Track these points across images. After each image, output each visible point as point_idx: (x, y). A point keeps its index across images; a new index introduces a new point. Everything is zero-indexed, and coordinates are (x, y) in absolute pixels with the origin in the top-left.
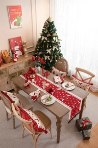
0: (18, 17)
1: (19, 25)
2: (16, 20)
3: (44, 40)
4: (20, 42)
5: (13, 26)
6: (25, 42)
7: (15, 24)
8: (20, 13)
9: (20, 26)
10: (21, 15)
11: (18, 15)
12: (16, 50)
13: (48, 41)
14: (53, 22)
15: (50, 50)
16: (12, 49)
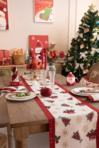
0: (46, 8)
1: (47, 19)
2: (43, 12)
3: (79, 37)
4: (46, 42)
5: (38, 19)
6: (53, 43)
7: (41, 16)
8: (50, 3)
9: (49, 21)
10: (52, 5)
11: (48, 5)
12: (36, 52)
13: (85, 40)
14: (97, 11)
15: (86, 52)
16: (32, 49)
